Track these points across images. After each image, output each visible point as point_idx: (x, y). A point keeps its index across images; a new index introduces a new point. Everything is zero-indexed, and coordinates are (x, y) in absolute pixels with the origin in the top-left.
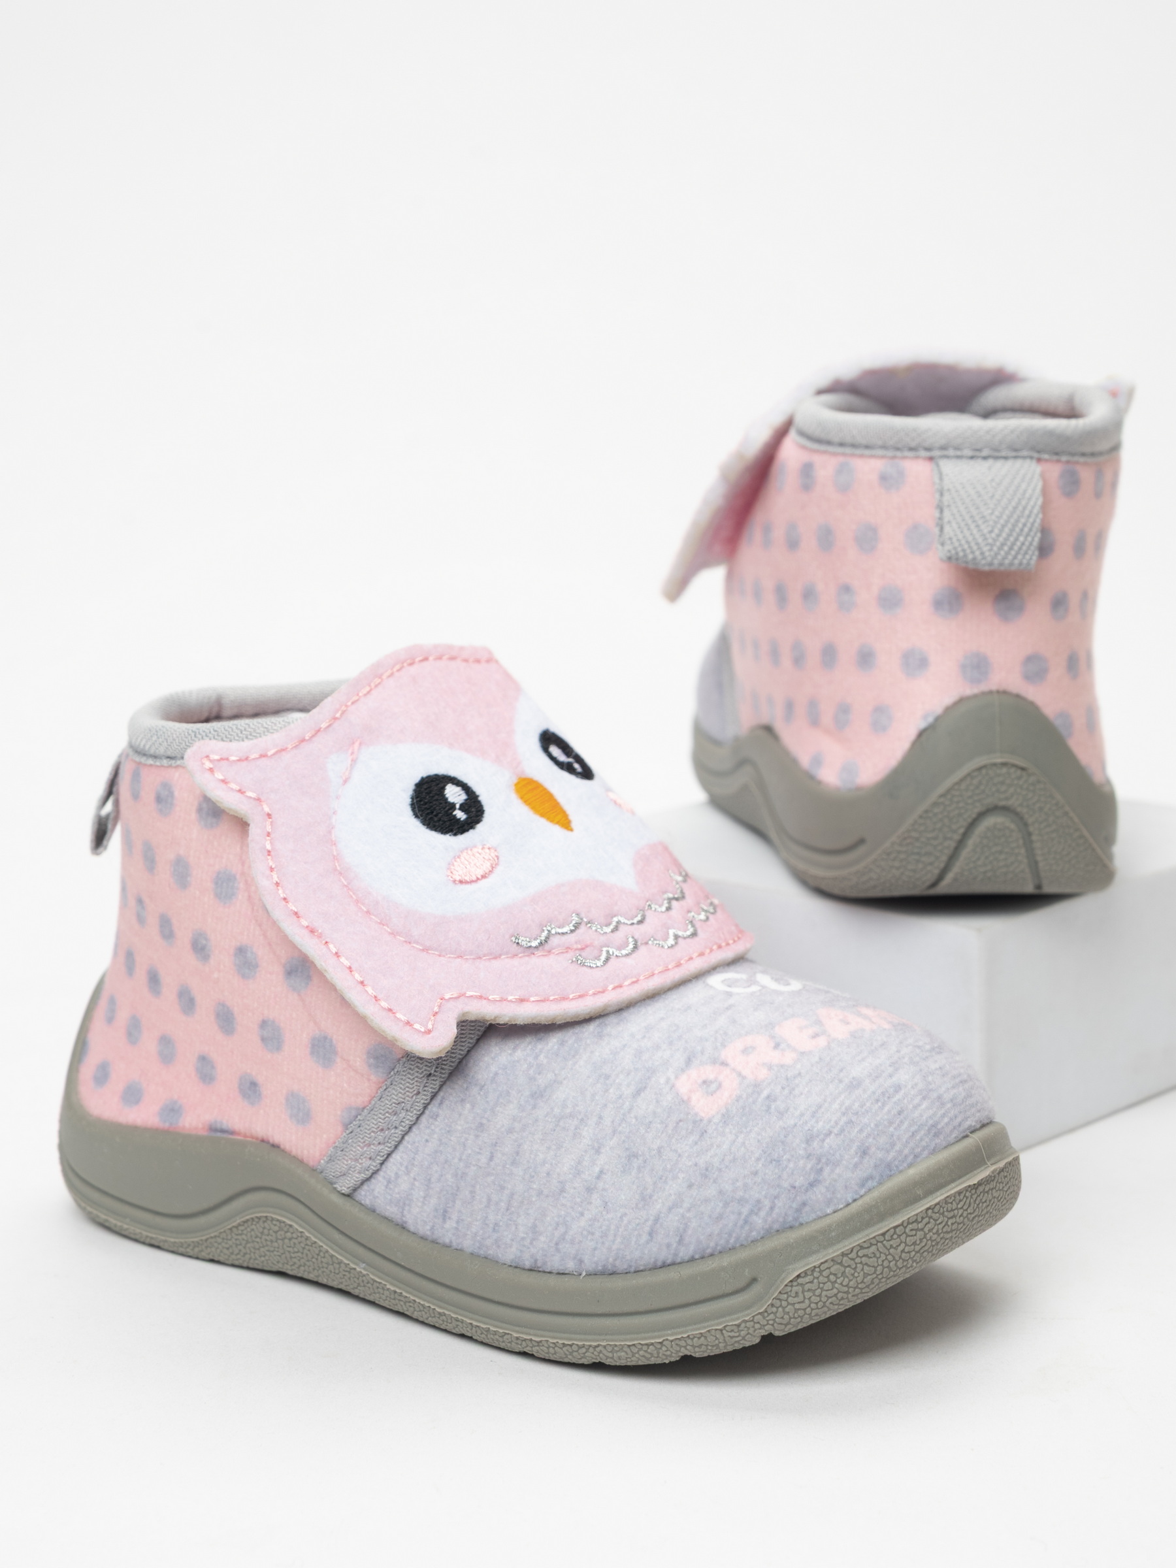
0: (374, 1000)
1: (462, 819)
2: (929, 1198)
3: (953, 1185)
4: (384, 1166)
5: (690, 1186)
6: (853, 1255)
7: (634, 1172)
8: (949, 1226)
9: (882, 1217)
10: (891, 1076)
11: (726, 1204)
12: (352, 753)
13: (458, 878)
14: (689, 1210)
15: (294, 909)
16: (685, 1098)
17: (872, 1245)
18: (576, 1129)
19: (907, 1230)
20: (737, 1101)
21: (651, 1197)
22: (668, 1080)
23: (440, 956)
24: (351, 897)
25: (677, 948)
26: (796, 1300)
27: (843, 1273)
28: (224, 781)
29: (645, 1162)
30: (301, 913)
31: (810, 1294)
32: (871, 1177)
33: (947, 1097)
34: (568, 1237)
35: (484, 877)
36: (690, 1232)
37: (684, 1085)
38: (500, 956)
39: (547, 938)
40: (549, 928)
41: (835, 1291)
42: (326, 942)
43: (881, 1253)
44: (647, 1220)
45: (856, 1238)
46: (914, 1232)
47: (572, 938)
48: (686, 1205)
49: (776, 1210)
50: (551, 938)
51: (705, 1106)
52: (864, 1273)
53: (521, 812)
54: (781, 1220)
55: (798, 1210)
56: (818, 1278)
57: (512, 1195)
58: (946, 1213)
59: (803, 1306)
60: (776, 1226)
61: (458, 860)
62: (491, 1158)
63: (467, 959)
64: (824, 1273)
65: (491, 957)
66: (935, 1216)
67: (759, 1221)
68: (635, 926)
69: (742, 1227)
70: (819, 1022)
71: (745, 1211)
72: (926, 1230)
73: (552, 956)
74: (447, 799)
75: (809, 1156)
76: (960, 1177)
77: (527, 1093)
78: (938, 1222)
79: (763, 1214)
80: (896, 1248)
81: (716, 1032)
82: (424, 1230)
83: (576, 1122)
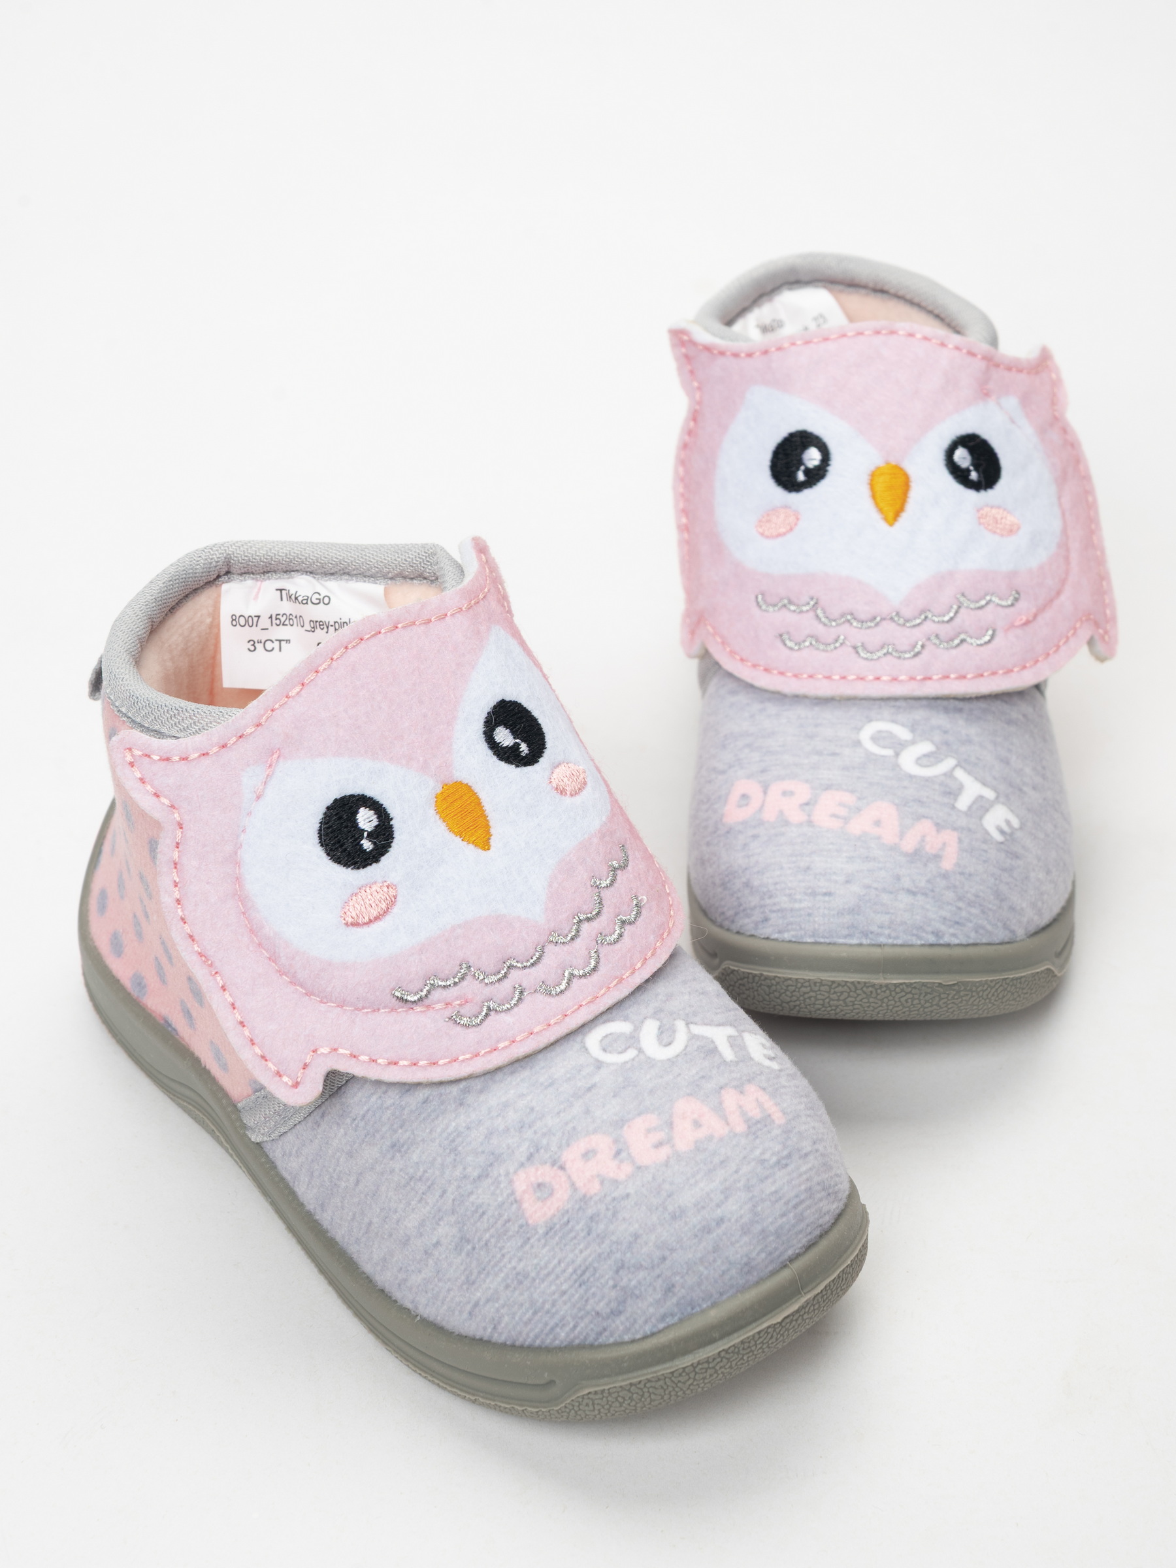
0: (249, 1043)
1: (368, 850)
2: (725, 1340)
3: (754, 1325)
4: (282, 1138)
5: (507, 1286)
6: (641, 1386)
7: (463, 1254)
8: (744, 1360)
9: (673, 1356)
10: (718, 1206)
11: (535, 1313)
12: (270, 766)
13: (350, 920)
14: (503, 1306)
15: (189, 931)
16: (518, 1198)
17: (659, 1380)
18: (423, 1194)
19: (697, 1370)
20: (563, 1215)
21: (473, 1283)
22: (507, 1174)
23: (321, 1002)
24: (246, 925)
25: (567, 994)
26: (586, 1408)
27: (631, 1398)
28: (142, 780)
29: (474, 1248)
30: (196, 938)
31: (599, 1407)
32: (672, 1315)
33: (772, 1228)
34: (409, 1284)
35: (377, 918)
36: (503, 1325)
37: (522, 1182)
38: (379, 1010)
39: (429, 992)
40: (432, 982)
41: (623, 1408)
42: (216, 973)
43: (668, 1386)
44: (469, 1302)
45: (645, 1371)
46: (704, 1371)
47: (454, 991)
48: (501, 1302)
49: (578, 1329)
50: (433, 992)
51: (537, 1212)
52: (651, 1399)
53: (438, 829)
54: (582, 1337)
55: (600, 1334)
56: (607, 1397)
57: (370, 1223)
58: (741, 1352)
59: (593, 1413)
60: (577, 1342)
61: (354, 898)
62: (358, 1182)
63: (346, 1010)
64: (613, 1395)
65: (369, 1010)
66: (727, 1356)
67: (562, 1336)
68: (527, 970)
69: (547, 1335)
70: (670, 1125)
71: (552, 1323)
72: (718, 1368)
73: (431, 1013)
74: (357, 824)
75: (615, 1286)
76: (764, 1315)
77: (388, 1143)
78: (731, 1360)
79: (567, 1329)
80: (684, 1383)
81: (567, 1124)
82: (310, 1206)
83: (424, 1188)
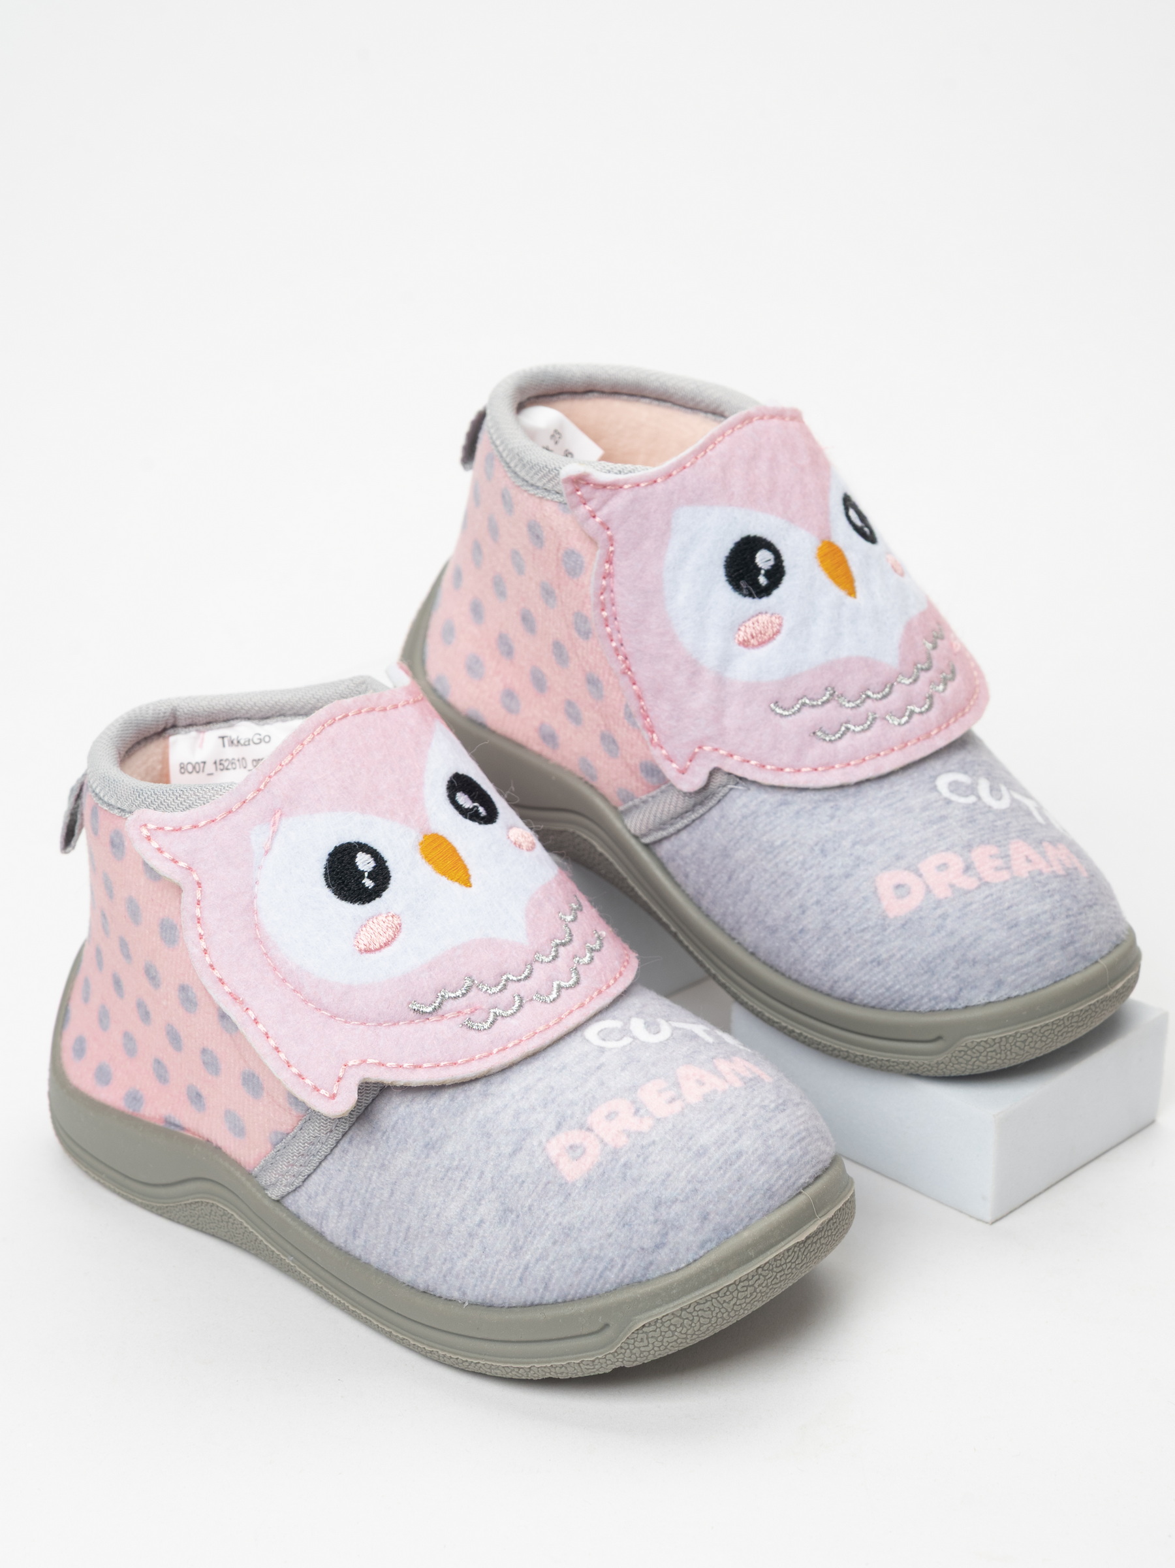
0: (286, 1066)
1: (370, 888)
2: (761, 1258)
3: (783, 1243)
4: (305, 1183)
5: (555, 1243)
6: (691, 1310)
7: (509, 1224)
8: (777, 1279)
9: (717, 1277)
10: (734, 1142)
11: (585, 1261)
12: (274, 824)
13: (363, 947)
14: (553, 1263)
15: (218, 975)
16: (554, 1161)
17: (707, 1301)
18: (461, 1180)
19: (739, 1288)
20: (598, 1167)
21: (521, 1248)
22: (540, 1143)
23: (346, 1022)
24: (270, 964)
25: (559, 1001)
26: (641, 1344)
27: (682, 1325)
28: (160, 850)
29: (518, 1216)
30: (225, 980)
31: (654, 1340)
32: (710, 1240)
33: (784, 1159)
34: (454, 1272)
35: (386, 944)
36: (554, 1281)
37: (554, 1148)
38: (398, 1022)
39: (441, 1003)
40: (443, 994)
41: (675, 1338)
42: (247, 1009)
43: (715, 1307)
44: (518, 1268)
45: (693, 1295)
46: (745, 1288)
47: (463, 1002)
48: (551, 1258)
49: (627, 1268)
50: (444, 1003)
51: (572, 1170)
52: (700, 1323)
53: (425, 871)
54: (631, 1276)
55: (646, 1268)
56: (660, 1328)
57: (409, 1228)
58: (775, 1269)
59: (648, 1349)
60: (626, 1281)
61: (364, 929)
62: (392, 1193)
63: (369, 1026)
64: (666, 1324)
65: (390, 1024)
66: (764, 1273)
67: (612, 1277)
68: (522, 982)
69: (598, 1280)
70: (677, 1085)
71: (601, 1267)
72: (756, 1285)
73: (445, 1021)
74: (357, 867)
75: (656, 1221)
76: (790, 1235)
77: (422, 1144)
78: (767, 1277)
79: (615, 1270)
80: (728, 1303)
81: (586, 1095)
82: (339, 1241)
83: (462, 1174)
